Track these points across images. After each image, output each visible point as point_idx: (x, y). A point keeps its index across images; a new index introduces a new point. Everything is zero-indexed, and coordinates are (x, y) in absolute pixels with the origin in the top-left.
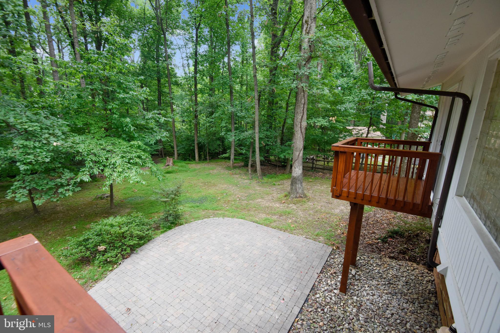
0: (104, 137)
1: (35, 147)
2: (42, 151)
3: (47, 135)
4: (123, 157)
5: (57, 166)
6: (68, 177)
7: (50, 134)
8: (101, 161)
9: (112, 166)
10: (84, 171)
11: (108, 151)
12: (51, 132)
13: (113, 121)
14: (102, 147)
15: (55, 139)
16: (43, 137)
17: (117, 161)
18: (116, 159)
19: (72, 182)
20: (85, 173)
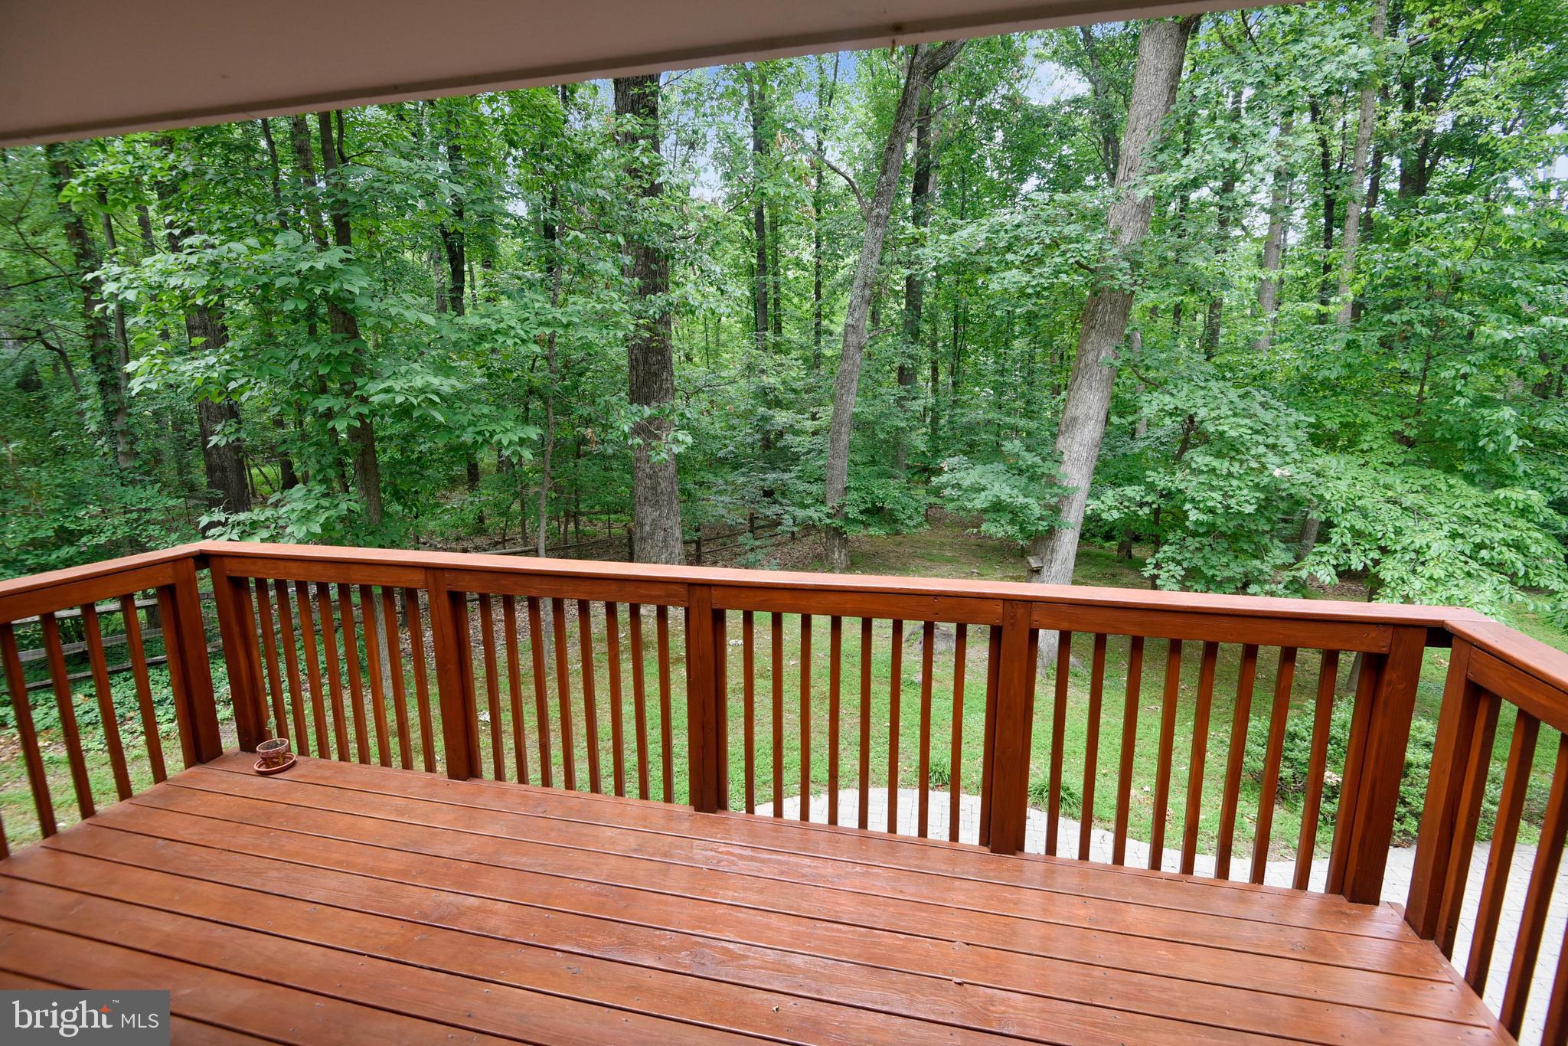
0: (1399, 465)
1: (1230, 474)
2: (1242, 486)
3: (1262, 449)
4: (1454, 535)
5: (1260, 529)
6: (1279, 562)
7: (1267, 446)
8: (1380, 535)
9: (1413, 556)
10: (1321, 554)
11: (1406, 509)
12: (1271, 441)
13: (1444, 417)
14: (1390, 494)
15: (1277, 460)
16: (1253, 452)
17: (1435, 546)
18: (1429, 537)
19: (1287, 576)
20: (1324, 560)
